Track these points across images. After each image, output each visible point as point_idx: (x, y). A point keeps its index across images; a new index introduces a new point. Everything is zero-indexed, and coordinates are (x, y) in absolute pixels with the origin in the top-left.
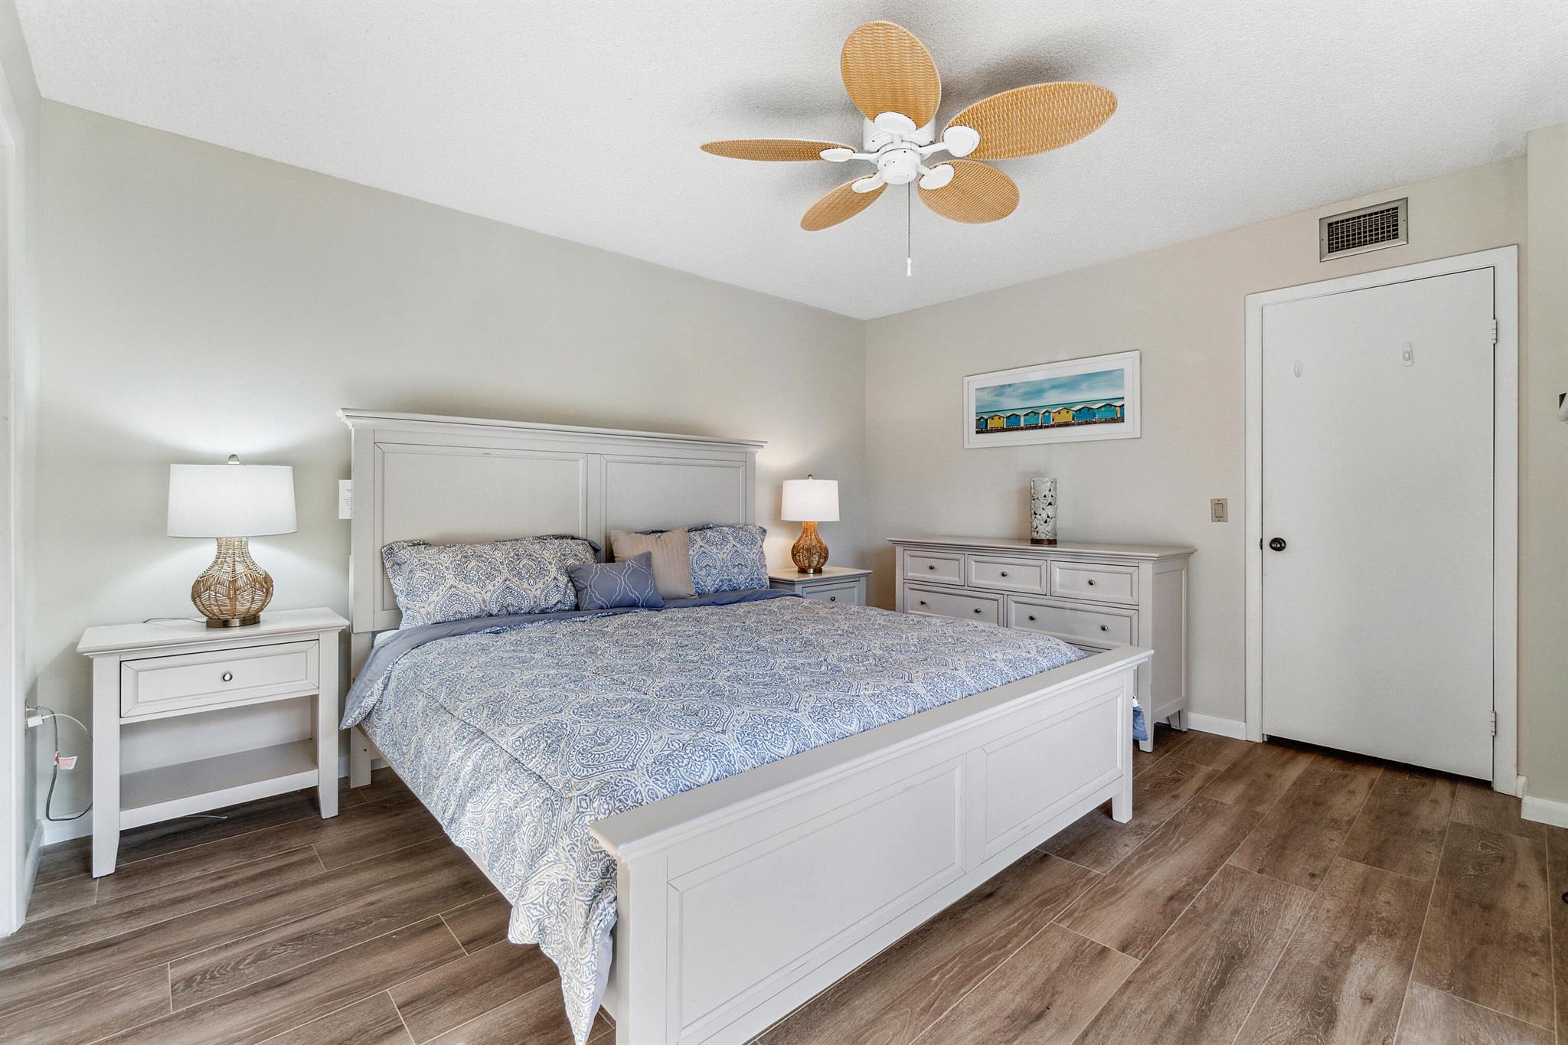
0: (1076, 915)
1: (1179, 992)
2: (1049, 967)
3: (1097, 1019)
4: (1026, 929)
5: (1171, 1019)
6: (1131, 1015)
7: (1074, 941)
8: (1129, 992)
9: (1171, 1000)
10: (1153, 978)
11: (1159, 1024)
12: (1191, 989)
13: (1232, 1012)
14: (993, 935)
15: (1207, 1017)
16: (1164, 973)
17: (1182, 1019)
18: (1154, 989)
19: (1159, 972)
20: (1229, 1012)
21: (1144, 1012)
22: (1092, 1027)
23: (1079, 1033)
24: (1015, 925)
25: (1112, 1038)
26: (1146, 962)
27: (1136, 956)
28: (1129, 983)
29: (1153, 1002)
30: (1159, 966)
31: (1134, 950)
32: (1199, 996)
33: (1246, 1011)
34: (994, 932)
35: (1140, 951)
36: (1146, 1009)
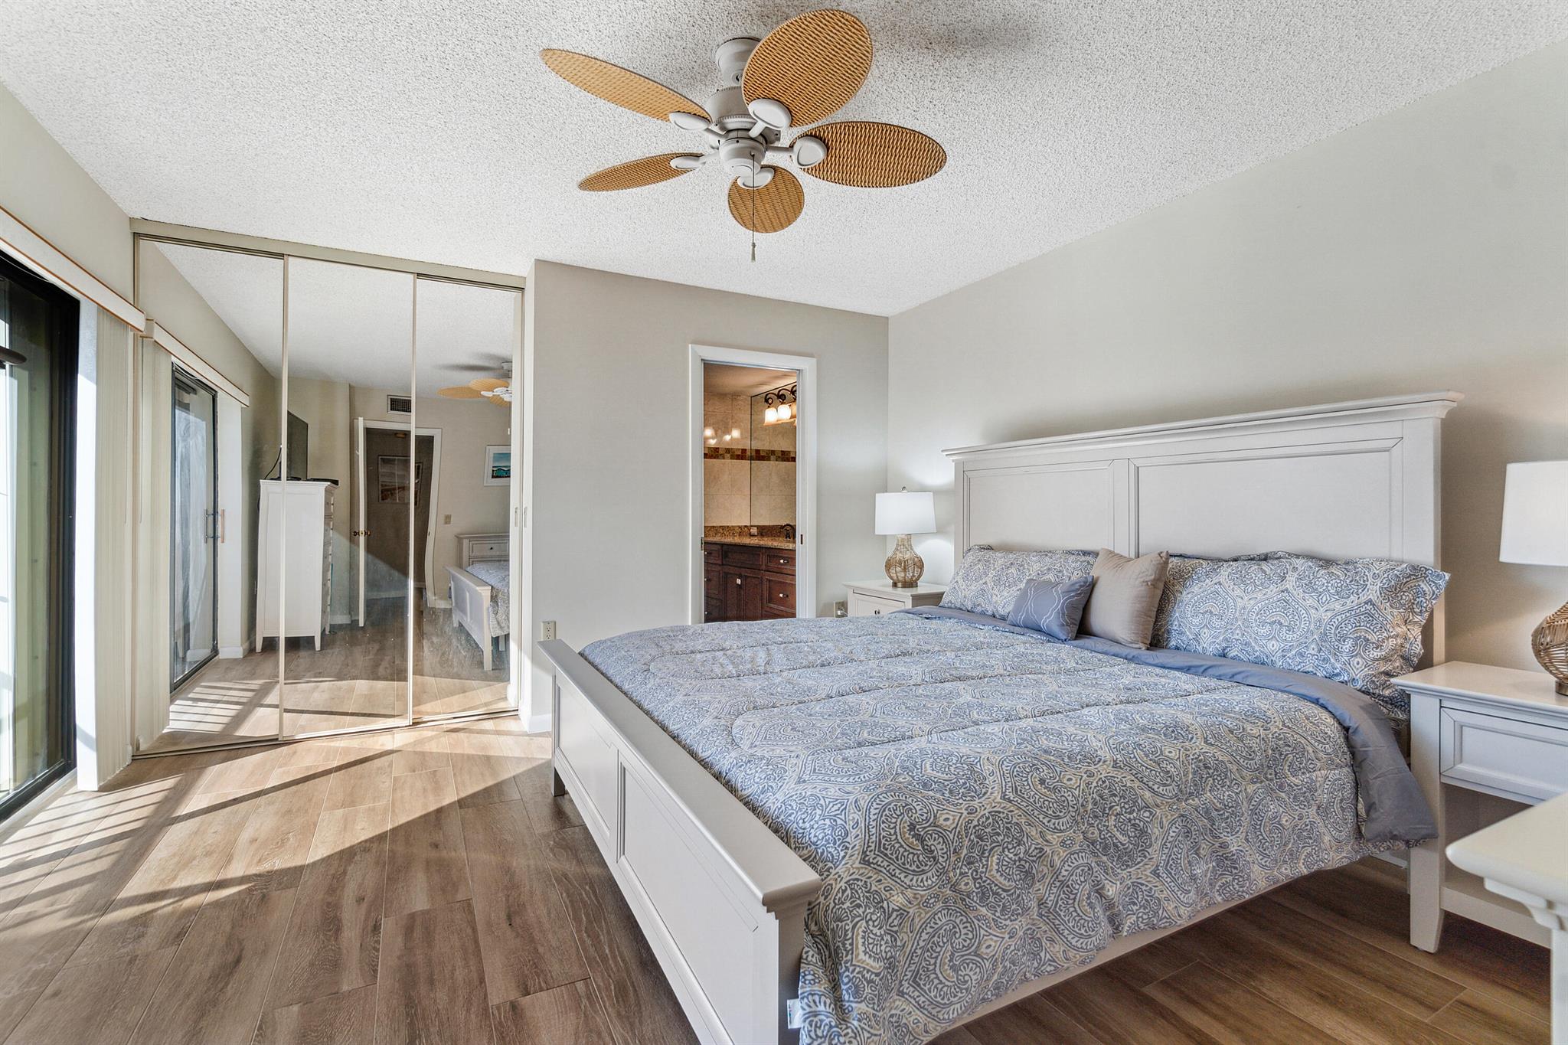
0: (585, 1001)
1: (440, 1007)
2: (543, 945)
3: (476, 942)
4: (596, 955)
5: (431, 982)
6: (459, 963)
7: (554, 977)
8: (475, 975)
9: (442, 996)
10: (469, 1001)
11: (436, 972)
12: (433, 1019)
13: (389, 1026)
14: (605, 931)
15: (406, 1005)
16: (464, 1013)
17: (423, 989)
18: (460, 992)
19: (468, 1011)
20: (391, 1025)
21: (454, 970)
22: (475, 937)
23: (479, 928)
24: (607, 951)
25: (457, 940)
26: (486, 1009)
27: (498, 1007)
28: (482, 981)
29: (453, 983)
30: (473, 1016)
31: (505, 1012)
32: (423, 1018)
33: (378, 1038)
34: (608, 933)
35: (500, 1014)
36: (453, 974)
